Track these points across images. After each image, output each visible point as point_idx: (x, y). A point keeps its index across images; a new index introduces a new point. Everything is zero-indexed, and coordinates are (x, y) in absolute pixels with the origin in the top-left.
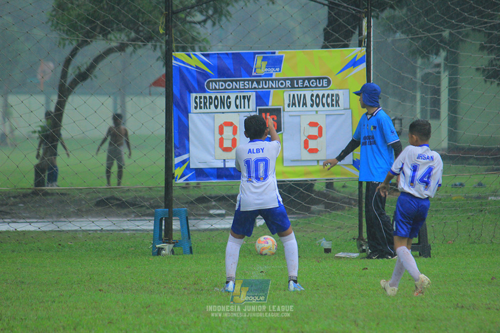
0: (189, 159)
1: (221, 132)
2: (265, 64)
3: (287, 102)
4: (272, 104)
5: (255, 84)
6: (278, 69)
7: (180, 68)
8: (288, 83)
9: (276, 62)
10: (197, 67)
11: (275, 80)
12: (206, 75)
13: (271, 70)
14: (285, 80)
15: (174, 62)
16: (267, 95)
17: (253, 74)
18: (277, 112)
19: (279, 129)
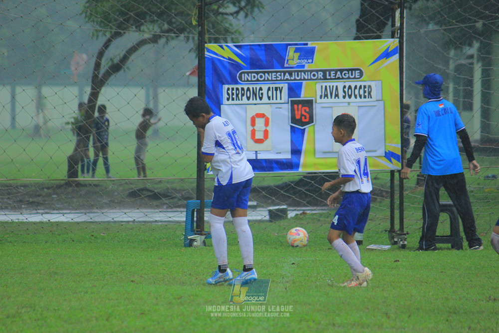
1: (253, 123)
2: (297, 55)
3: (319, 93)
4: (305, 95)
5: (287, 75)
6: (310, 61)
7: (212, 59)
8: (321, 75)
9: (309, 54)
10: (230, 59)
11: (308, 71)
12: (238, 67)
13: (304, 62)
14: (317, 71)
15: (207, 54)
16: (300, 86)
17: (286, 65)
18: (309, 103)
19: (311, 121)
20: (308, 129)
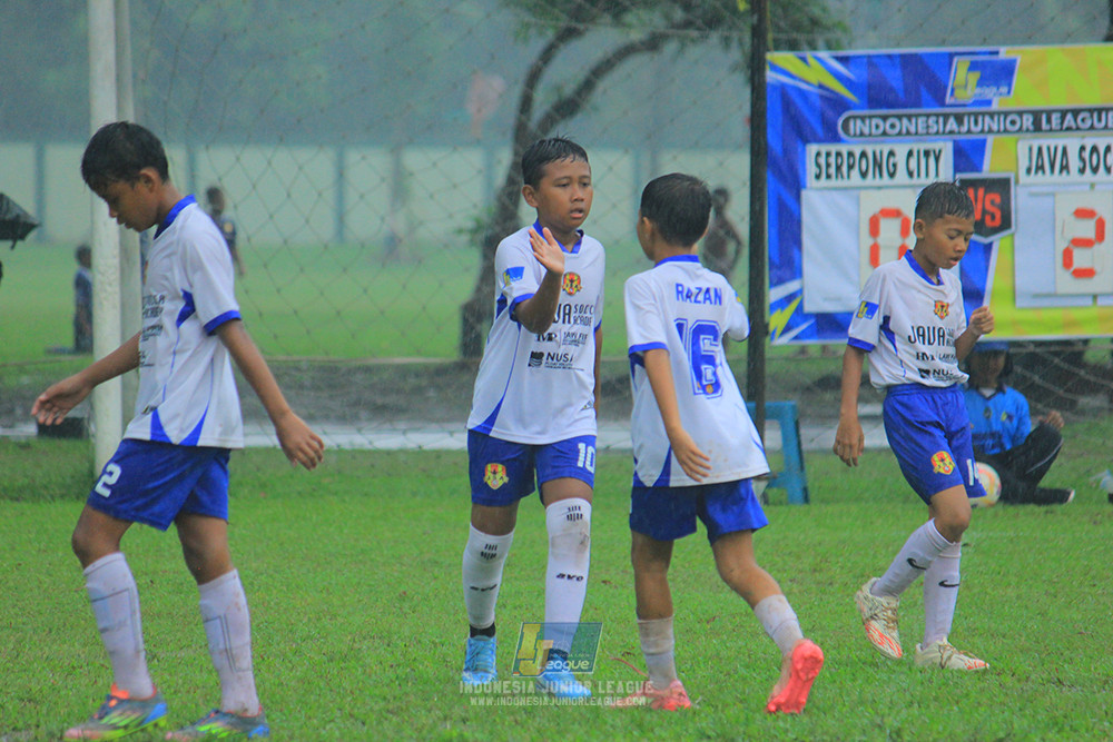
0: (801, 291)
1: (874, 229)
2: (974, 77)
3: (1024, 163)
4: (991, 168)
5: (952, 124)
6: (1004, 89)
7: (783, 90)
8: (1028, 121)
9: (1000, 74)
10: (821, 86)
11: (999, 113)
12: (839, 104)
13: (989, 92)
14: (1021, 113)
15: (771, 76)
16: (980, 147)
17: (948, 100)
18: (1002, 186)
19: (1006, 223)
20: (1000, 242)
